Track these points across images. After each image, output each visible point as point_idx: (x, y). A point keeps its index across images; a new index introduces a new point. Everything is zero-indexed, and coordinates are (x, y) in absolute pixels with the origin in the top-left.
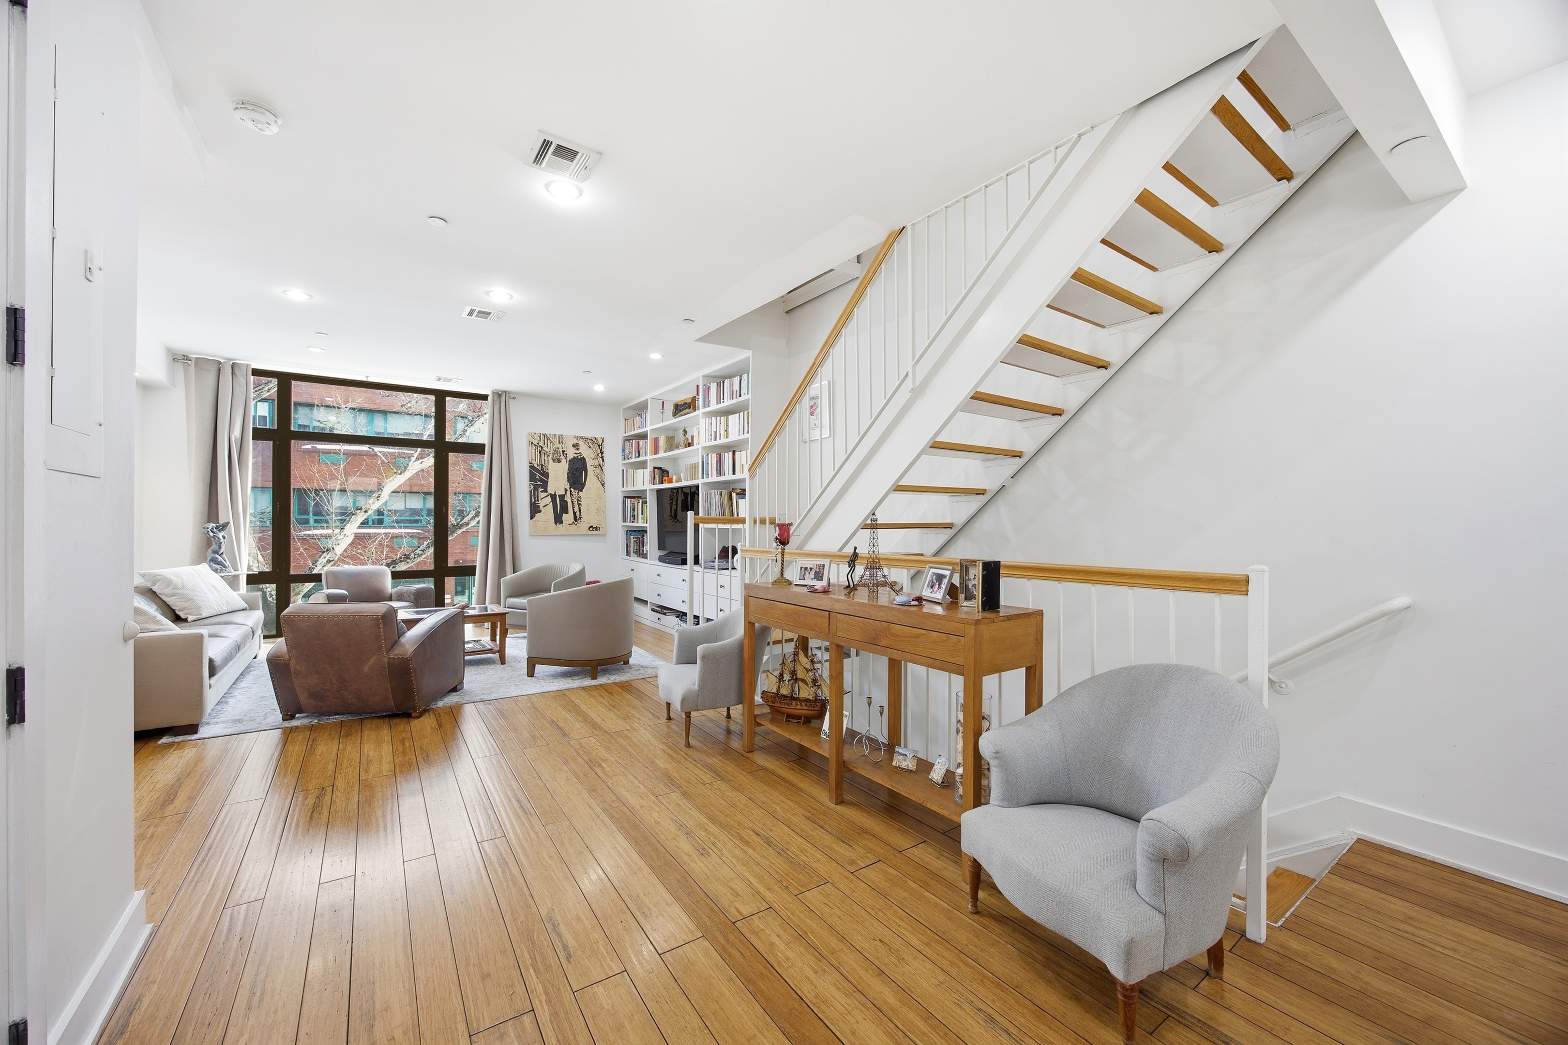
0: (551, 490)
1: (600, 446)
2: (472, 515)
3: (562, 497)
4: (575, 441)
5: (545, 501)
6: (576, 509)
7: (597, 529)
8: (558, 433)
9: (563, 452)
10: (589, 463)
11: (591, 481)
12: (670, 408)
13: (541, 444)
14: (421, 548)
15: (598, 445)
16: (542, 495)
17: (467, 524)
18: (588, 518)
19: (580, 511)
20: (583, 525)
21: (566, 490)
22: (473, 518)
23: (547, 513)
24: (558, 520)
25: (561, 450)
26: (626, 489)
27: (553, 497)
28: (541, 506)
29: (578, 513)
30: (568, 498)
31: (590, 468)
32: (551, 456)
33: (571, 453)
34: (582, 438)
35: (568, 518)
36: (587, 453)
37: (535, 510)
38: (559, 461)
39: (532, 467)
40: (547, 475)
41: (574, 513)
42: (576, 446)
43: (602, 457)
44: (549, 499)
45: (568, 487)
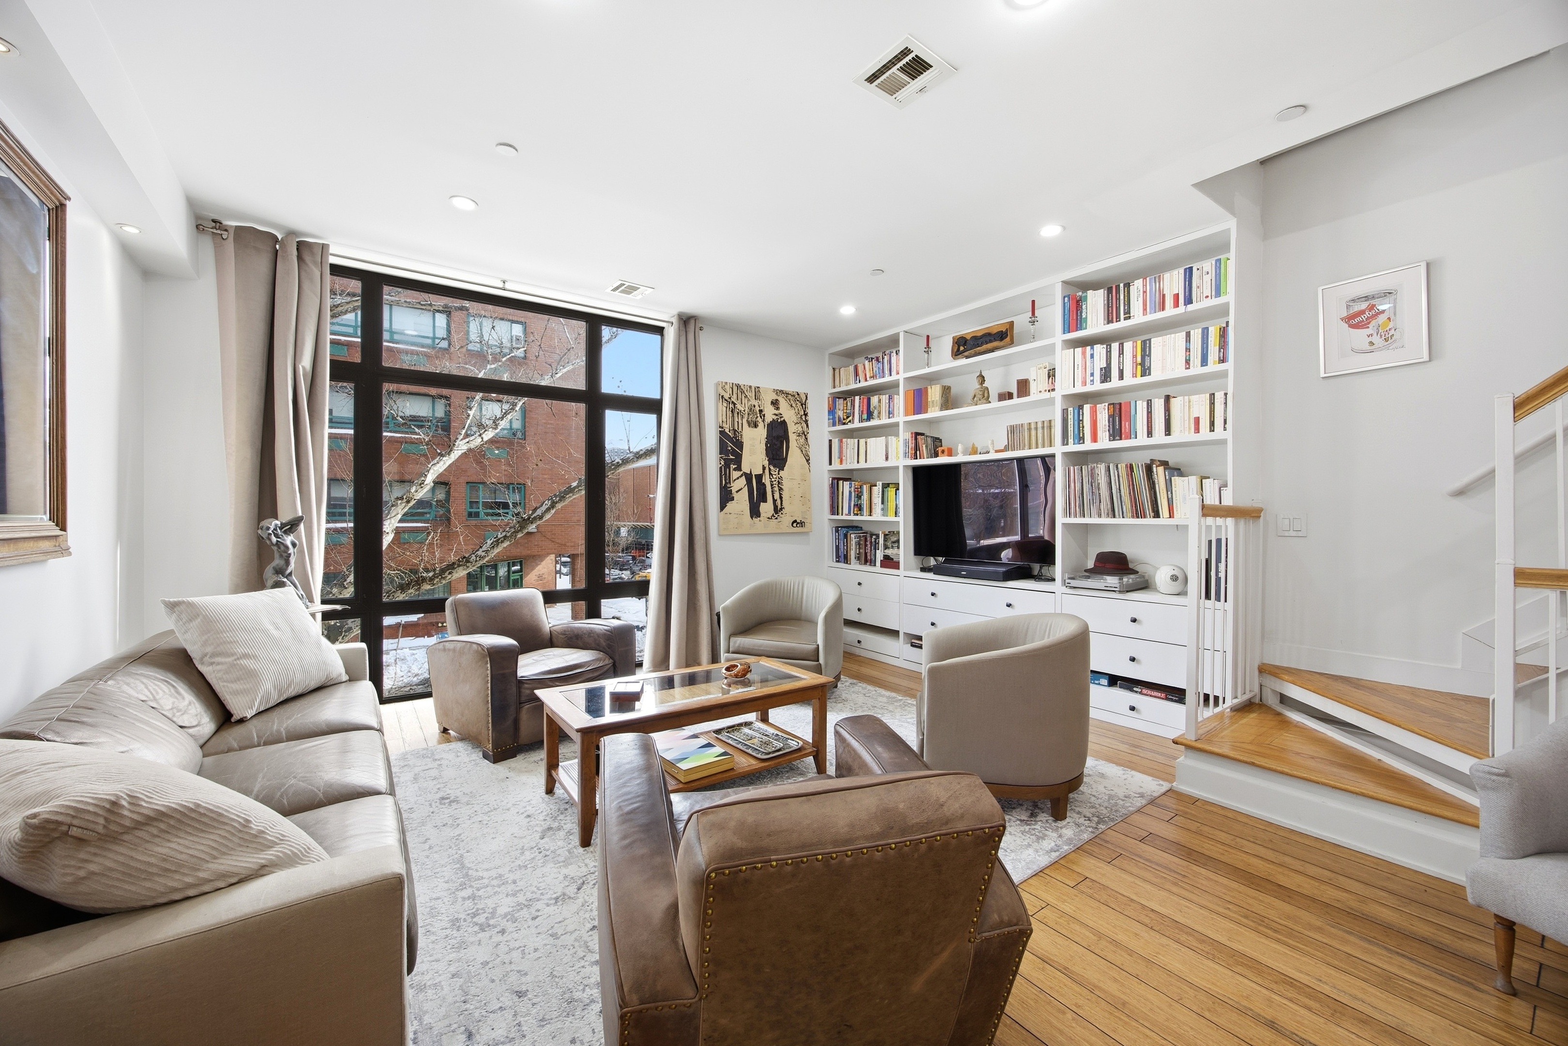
0: (745, 468)
1: (804, 405)
2: (547, 507)
3: (759, 477)
4: (775, 397)
5: (738, 484)
6: (777, 496)
7: (801, 524)
8: (754, 385)
9: (761, 411)
10: (792, 428)
11: (794, 456)
13: (734, 399)
15: (802, 404)
16: (735, 474)
17: (541, 517)
18: (791, 510)
19: (781, 498)
20: (786, 519)
21: (764, 468)
22: (548, 510)
23: (741, 501)
24: (755, 512)
25: (757, 409)
26: (833, 467)
27: (748, 477)
28: (734, 490)
29: (779, 501)
30: (766, 480)
31: (792, 437)
32: (746, 416)
33: (770, 414)
34: (782, 392)
35: (766, 508)
36: (789, 415)
37: (726, 497)
38: (756, 426)
39: (722, 433)
40: (740, 445)
41: (774, 501)
42: (775, 403)
43: (806, 422)
44: (743, 481)
45: (766, 463)
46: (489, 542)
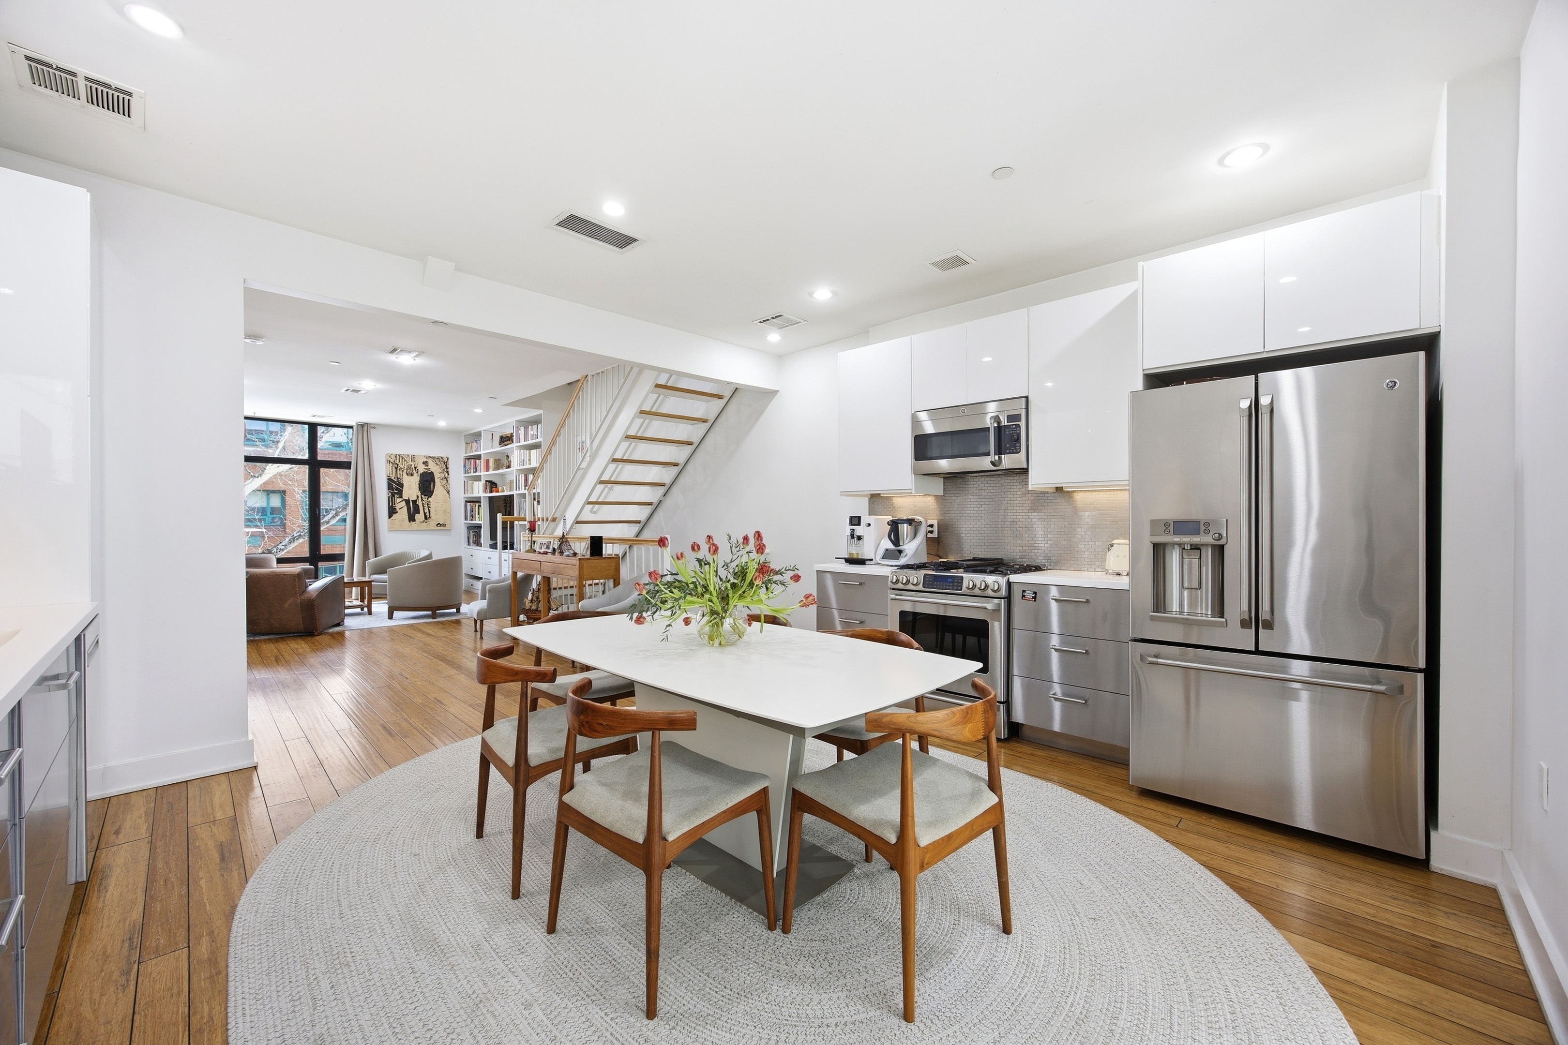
0: (405, 496)
1: (446, 463)
3: (414, 502)
4: (425, 460)
5: (400, 505)
6: (426, 511)
7: (444, 525)
8: (410, 454)
9: (415, 468)
10: (437, 476)
11: (439, 490)
12: (497, 439)
13: (397, 462)
14: (283, 543)
15: (445, 463)
16: (399, 500)
18: (436, 517)
19: (429, 512)
20: (432, 523)
21: (418, 497)
23: (402, 513)
24: (412, 518)
25: (413, 466)
26: (467, 495)
27: (407, 502)
28: (398, 509)
29: (428, 514)
30: (419, 503)
31: (437, 480)
32: (405, 471)
33: (422, 469)
34: (430, 457)
35: (419, 517)
36: (434, 468)
37: (392, 511)
38: (412, 475)
39: (390, 480)
40: (402, 486)
41: (425, 513)
42: (425, 463)
43: (448, 472)
44: (404, 503)
45: (419, 494)
46: (287, 540)
